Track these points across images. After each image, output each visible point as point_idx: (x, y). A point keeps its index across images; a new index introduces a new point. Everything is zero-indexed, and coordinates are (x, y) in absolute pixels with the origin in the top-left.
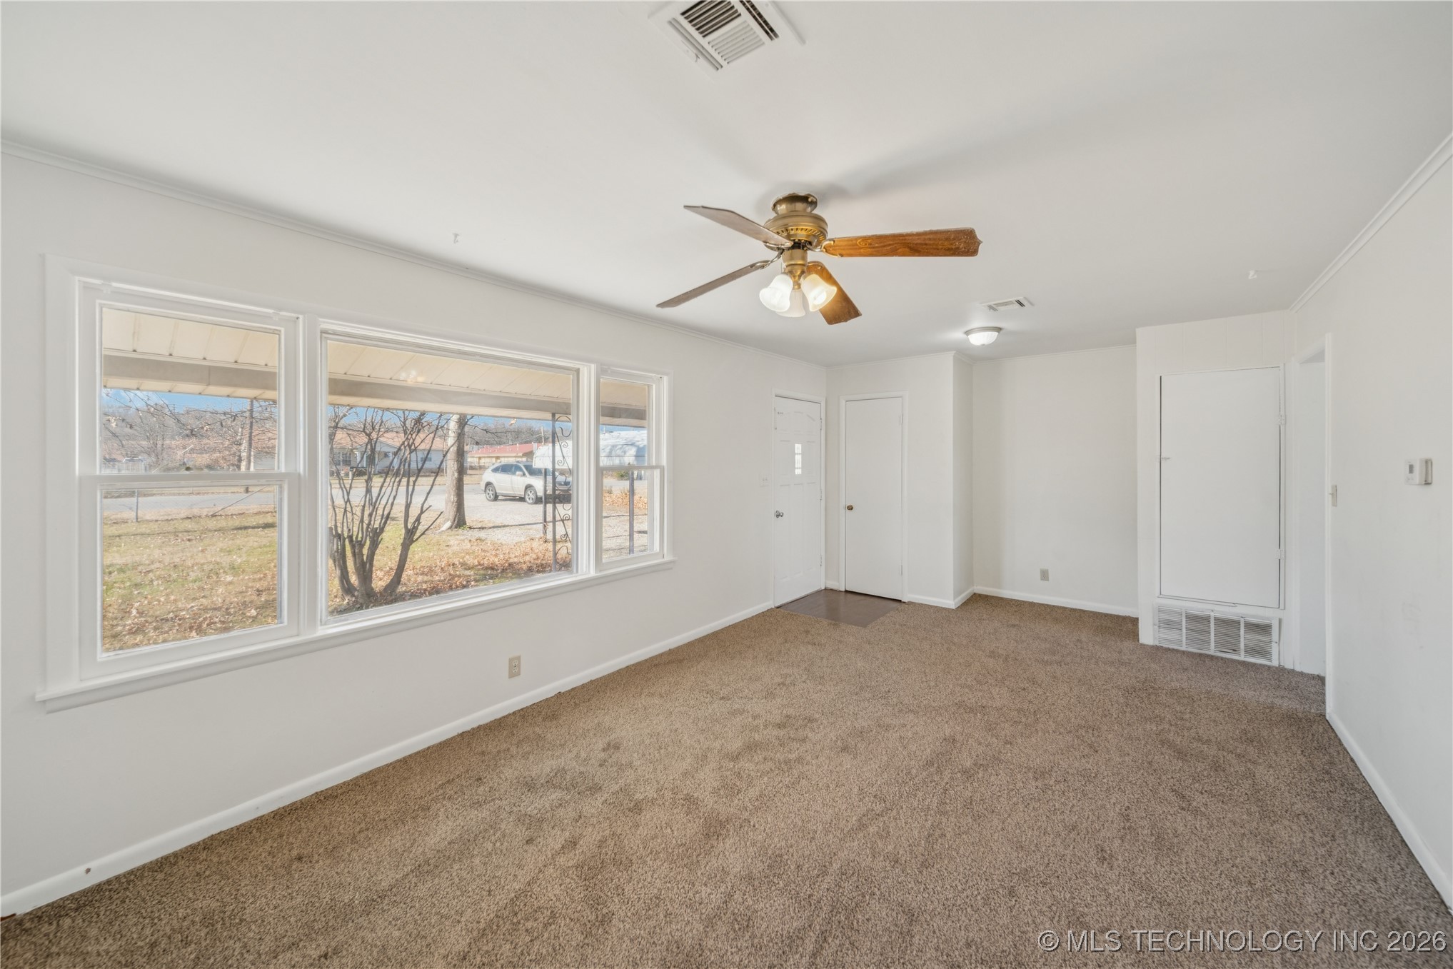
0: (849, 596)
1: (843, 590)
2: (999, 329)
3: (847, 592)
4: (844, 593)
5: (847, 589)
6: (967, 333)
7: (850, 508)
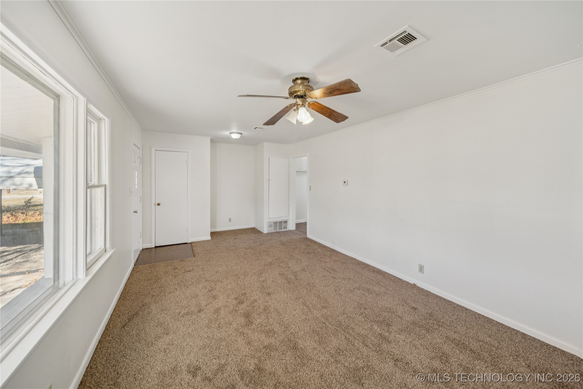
0: (157, 249)
1: (154, 247)
2: (241, 134)
3: (156, 247)
4: (154, 248)
5: (156, 246)
6: (231, 133)
7: (159, 204)
